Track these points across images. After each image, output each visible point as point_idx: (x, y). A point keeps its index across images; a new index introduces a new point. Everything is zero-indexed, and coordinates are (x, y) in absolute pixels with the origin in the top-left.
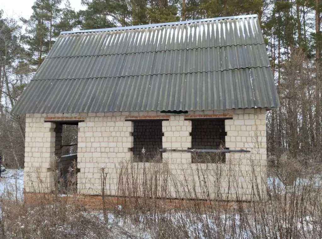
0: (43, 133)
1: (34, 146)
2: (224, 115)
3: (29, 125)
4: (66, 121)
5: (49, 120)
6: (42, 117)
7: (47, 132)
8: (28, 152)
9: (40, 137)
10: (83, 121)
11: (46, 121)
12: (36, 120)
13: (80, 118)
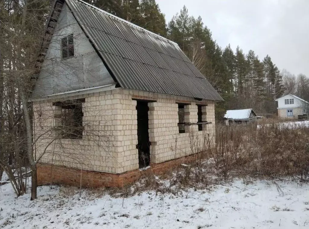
0: (131, 111)
1: (125, 124)
2: (206, 103)
3: (120, 102)
4: (146, 100)
5: (135, 98)
6: (130, 94)
7: (135, 110)
8: (120, 131)
9: (130, 115)
10: (156, 101)
11: (133, 99)
12: (125, 97)
13: (154, 98)
